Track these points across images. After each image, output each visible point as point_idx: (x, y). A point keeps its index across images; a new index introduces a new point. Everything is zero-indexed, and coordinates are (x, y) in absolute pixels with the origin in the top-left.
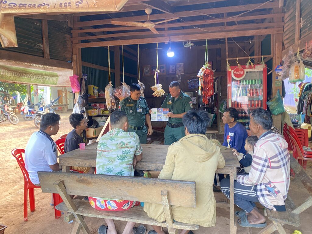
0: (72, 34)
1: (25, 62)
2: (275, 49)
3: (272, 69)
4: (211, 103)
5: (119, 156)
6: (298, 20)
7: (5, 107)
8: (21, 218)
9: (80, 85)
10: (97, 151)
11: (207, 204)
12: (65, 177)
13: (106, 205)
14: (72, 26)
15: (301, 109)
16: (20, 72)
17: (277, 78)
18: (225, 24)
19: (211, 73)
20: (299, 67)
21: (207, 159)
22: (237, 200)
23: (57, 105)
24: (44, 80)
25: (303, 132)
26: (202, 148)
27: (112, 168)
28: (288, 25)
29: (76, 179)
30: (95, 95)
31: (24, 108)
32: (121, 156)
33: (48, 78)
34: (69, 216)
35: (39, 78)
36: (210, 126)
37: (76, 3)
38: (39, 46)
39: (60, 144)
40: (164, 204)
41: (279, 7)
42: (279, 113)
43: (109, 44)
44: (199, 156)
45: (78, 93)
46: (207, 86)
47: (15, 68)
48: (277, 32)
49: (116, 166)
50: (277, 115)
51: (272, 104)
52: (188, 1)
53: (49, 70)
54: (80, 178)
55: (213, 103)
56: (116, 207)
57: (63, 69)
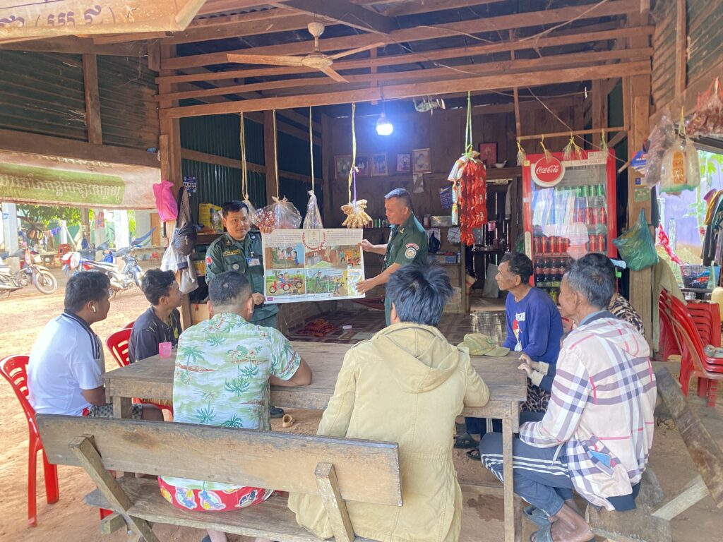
0: (158, 85)
1: (41, 153)
2: (633, 113)
3: (627, 161)
4: (498, 241)
5: (229, 381)
6: (681, 41)
7: (27, 254)
8: (22, 520)
9: (176, 204)
10: (176, 368)
11: (433, 498)
12: (97, 427)
13: (197, 500)
14: (157, 69)
15: (711, 255)
16: (28, 177)
17: (638, 182)
18: (513, 54)
19: (479, 173)
20: (683, 154)
21: (432, 387)
22: (522, 485)
23: (147, 249)
24: (89, 193)
25: (707, 311)
26: (419, 359)
27: (212, 411)
28: (663, 54)
29: (122, 433)
30: (214, 225)
31: (70, 257)
32: (234, 383)
33: (100, 189)
34: (112, 521)
35: (77, 191)
36: (497, 296)
37: (85, 13)
38: (76, 115)
39: (120, 345)
40: (325, 496)
41: (639, 11)
42: (644, 266)
43: (241, 108)
44: (411, 379)
45: (172, 223)
46: (471, 203)
47: (17, 168)
48: (637, 70)
49: (222, 407)
50: (640, 271)
51: (625, 244)
52: (423, 3)
53: (102, 171)
54: (131, 431)
55: (502, 240)
56: (222, 504)
57: (136, 167)
